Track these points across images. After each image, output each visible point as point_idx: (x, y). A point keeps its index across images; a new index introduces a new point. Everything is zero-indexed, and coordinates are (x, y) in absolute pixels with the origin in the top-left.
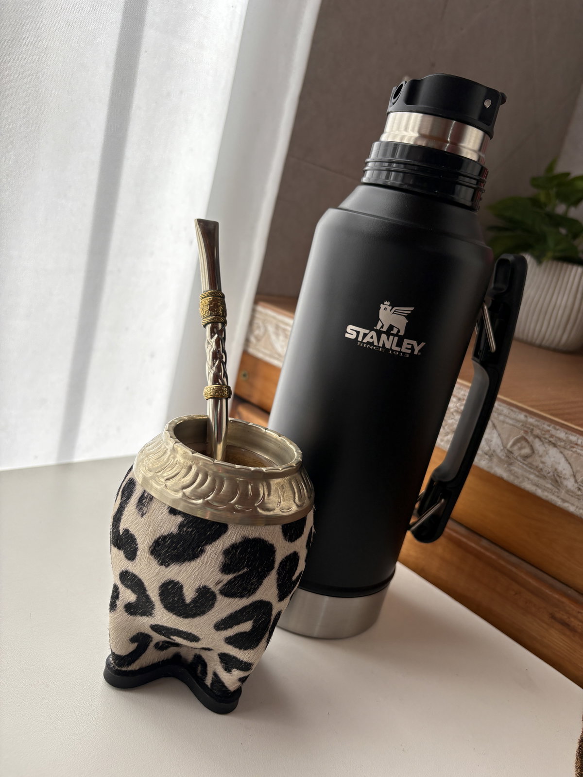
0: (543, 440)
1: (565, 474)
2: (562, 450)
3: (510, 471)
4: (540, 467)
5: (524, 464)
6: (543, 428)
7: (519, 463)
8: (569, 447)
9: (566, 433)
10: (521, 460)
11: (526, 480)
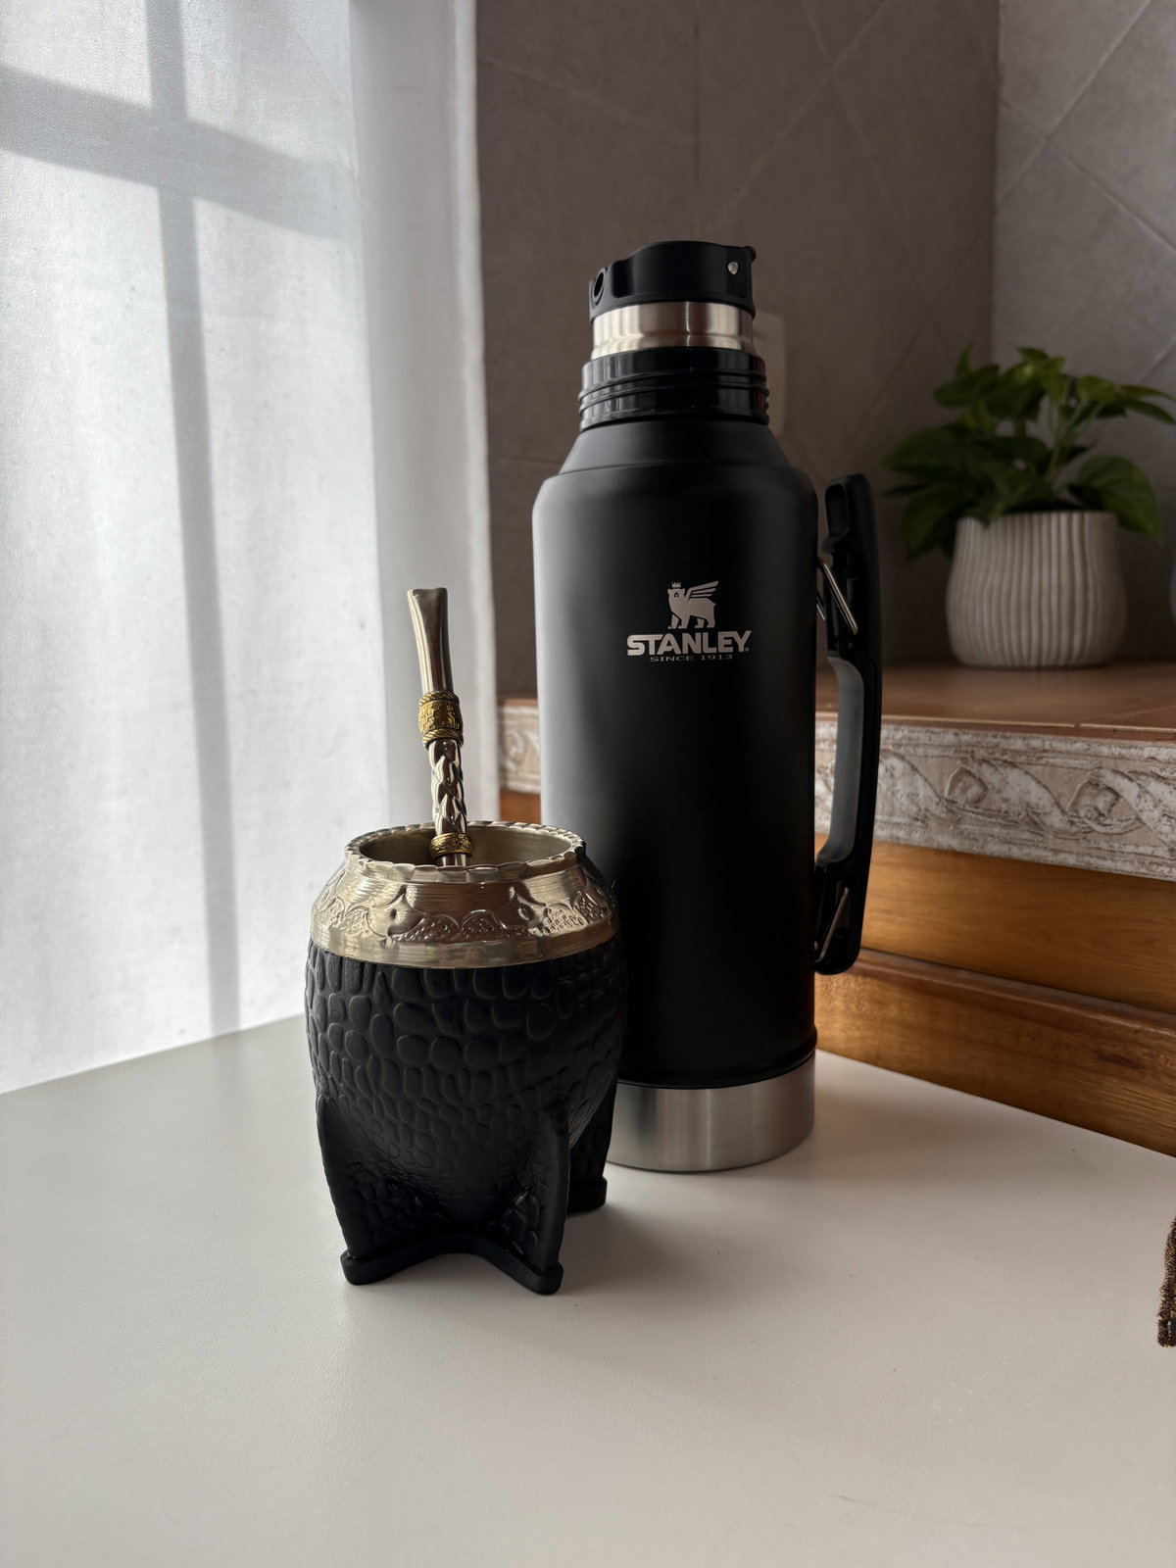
0: (992, 761)
1: (1044, 806)
2: (1027, 768)
3: (961, 833)
4: (1004, 810)
5: (978, 814)
6: (988, 743)
7: (971, 814)
8: (1034, 759)
9: (1024, 739)
10: (972, 809)
11: (990, 838)
